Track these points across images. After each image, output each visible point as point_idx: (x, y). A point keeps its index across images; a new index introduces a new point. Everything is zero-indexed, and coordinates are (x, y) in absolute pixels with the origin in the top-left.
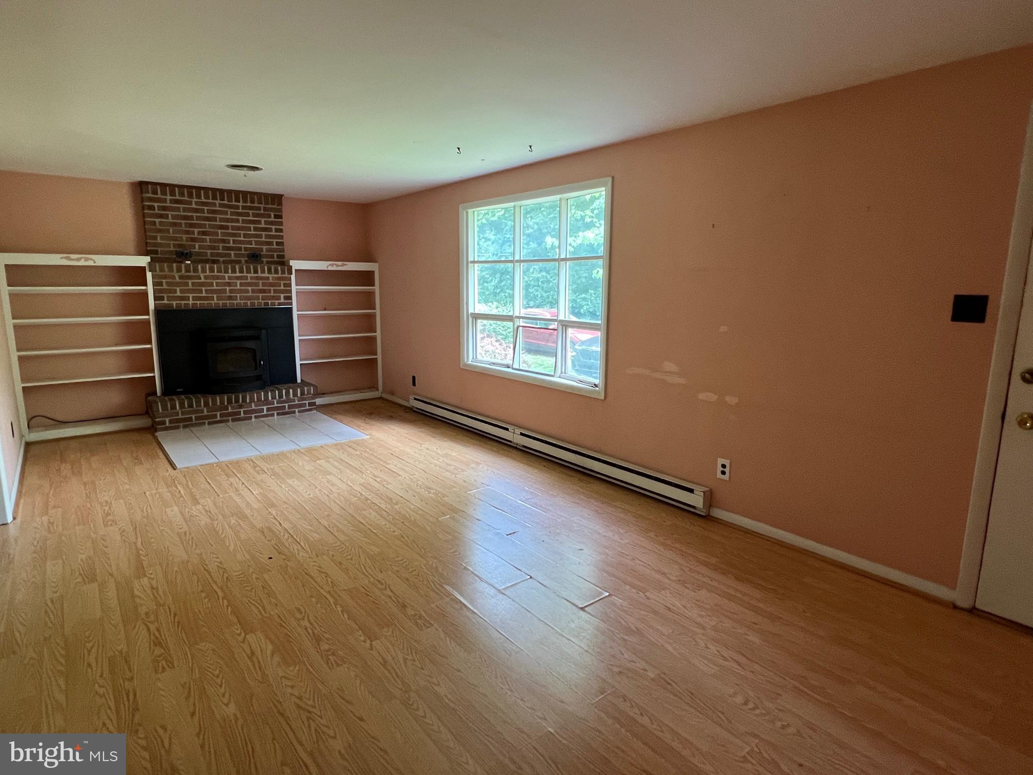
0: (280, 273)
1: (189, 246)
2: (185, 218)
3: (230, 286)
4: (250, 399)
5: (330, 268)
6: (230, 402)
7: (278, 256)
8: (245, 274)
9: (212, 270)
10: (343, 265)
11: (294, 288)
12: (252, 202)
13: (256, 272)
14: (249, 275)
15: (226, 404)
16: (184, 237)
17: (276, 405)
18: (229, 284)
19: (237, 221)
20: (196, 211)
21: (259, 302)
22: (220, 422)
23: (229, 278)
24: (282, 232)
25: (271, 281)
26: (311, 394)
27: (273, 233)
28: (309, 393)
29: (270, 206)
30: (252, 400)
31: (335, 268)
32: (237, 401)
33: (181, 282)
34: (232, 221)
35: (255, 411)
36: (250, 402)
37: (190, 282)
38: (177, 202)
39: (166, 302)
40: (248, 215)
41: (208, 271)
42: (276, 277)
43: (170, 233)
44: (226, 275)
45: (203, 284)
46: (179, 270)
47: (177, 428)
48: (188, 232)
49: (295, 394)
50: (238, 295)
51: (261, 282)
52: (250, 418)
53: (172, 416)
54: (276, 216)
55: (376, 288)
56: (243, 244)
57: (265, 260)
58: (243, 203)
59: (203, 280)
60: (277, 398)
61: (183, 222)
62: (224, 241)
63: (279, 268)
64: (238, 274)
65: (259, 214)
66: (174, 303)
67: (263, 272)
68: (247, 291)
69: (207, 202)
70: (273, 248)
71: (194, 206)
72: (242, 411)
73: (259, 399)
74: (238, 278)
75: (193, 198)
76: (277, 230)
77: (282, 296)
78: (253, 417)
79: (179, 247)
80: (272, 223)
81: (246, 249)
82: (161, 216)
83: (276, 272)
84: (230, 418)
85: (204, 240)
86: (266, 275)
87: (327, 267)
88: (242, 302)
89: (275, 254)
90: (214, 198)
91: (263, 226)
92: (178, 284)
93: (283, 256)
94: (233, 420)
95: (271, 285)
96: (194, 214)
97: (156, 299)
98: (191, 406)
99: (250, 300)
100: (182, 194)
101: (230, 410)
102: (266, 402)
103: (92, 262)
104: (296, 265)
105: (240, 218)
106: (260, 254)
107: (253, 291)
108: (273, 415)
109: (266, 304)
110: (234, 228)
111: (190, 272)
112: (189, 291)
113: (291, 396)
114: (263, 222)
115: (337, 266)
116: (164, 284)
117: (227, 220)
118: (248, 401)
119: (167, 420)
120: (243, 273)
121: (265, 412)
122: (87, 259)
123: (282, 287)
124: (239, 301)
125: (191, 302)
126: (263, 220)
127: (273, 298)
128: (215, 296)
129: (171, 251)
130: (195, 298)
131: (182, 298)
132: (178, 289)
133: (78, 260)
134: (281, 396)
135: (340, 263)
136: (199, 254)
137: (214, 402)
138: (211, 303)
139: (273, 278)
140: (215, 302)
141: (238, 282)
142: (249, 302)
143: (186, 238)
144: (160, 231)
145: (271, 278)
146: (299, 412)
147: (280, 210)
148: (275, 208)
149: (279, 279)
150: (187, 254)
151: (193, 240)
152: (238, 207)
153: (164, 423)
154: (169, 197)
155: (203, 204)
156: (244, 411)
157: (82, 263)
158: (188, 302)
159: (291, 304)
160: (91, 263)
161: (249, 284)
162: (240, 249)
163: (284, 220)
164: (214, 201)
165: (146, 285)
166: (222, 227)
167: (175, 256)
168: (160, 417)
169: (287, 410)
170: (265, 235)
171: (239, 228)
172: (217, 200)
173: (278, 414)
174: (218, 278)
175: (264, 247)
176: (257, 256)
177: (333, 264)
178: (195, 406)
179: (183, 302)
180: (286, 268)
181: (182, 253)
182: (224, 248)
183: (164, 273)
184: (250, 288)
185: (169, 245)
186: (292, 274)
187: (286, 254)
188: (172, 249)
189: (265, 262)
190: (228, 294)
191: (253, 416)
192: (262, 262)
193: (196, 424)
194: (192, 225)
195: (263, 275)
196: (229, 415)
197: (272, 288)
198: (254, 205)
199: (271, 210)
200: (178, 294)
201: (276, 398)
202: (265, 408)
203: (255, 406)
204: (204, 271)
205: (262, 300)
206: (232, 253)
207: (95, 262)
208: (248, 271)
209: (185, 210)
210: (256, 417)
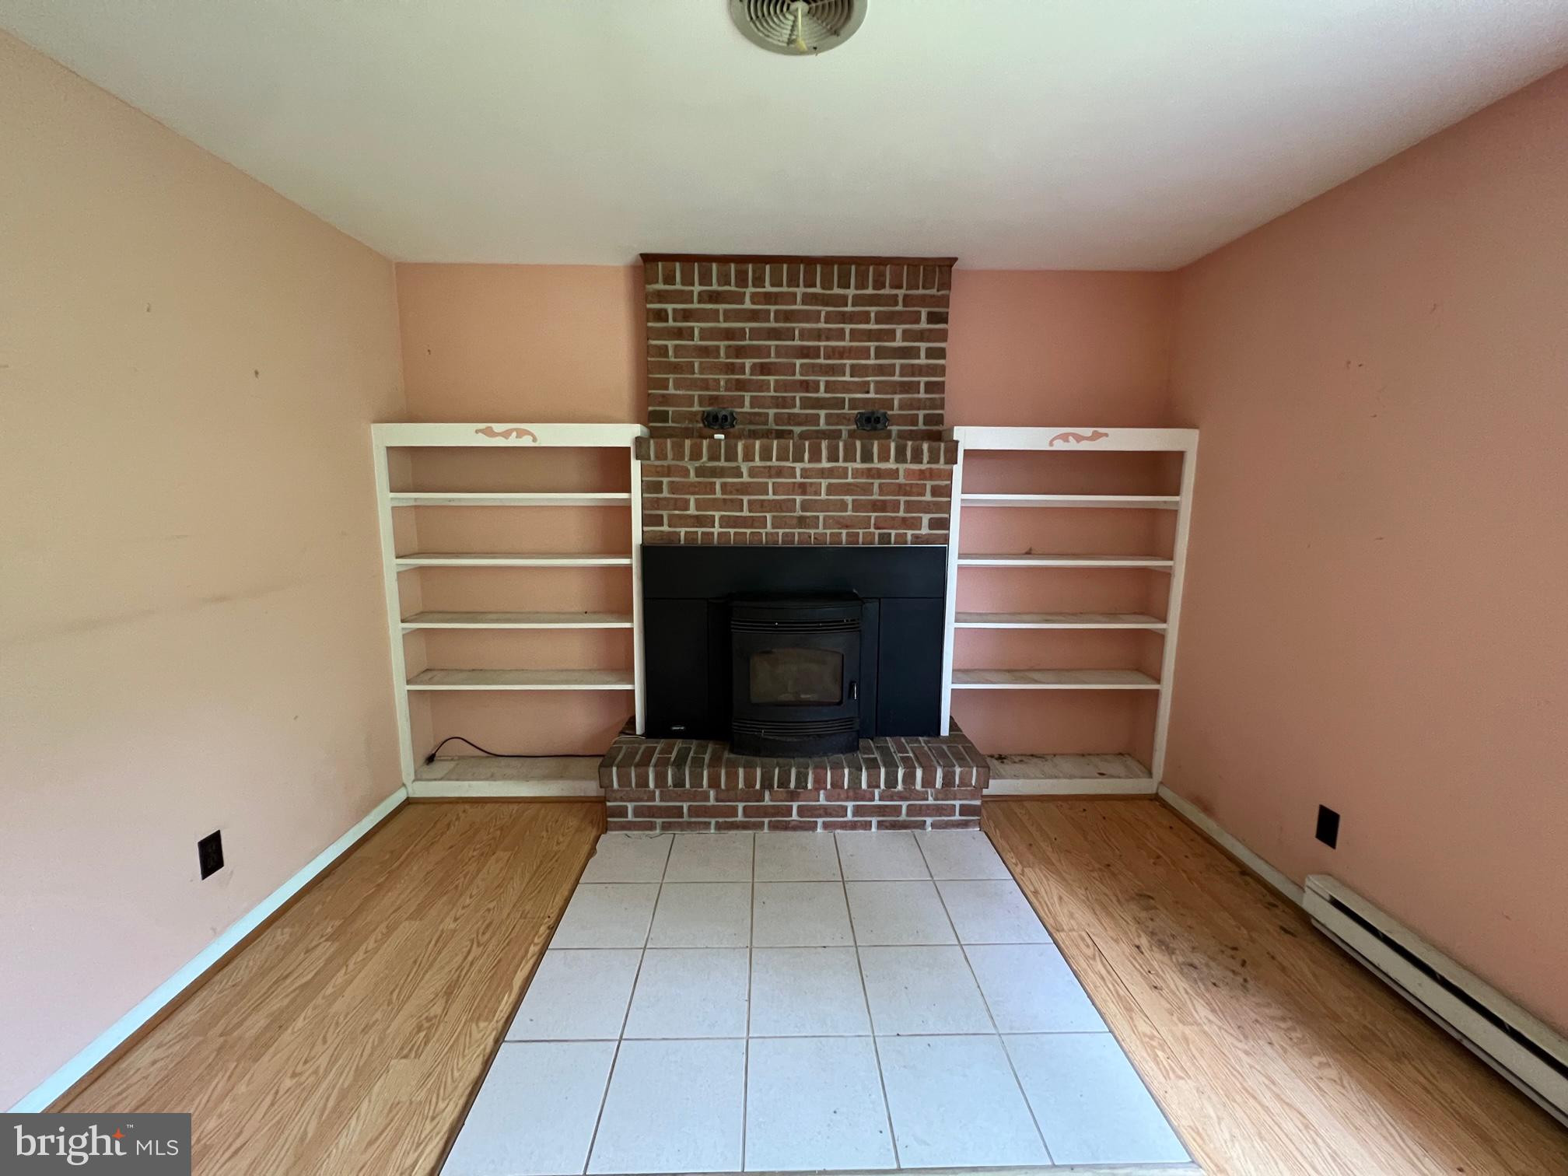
0: (926, 458)
1: (732, 399)
2: (729, 334)
3: (804, 493)
4: (816, 781)
5: (1060, 446)
6: (767, 784)
7: (928, 419)
8: (841, 464)
9: (766, 455)
10: (1095, 437)
11: (957, 497)
12: (879, 284)
13: (867, 457)
14: (850, 465)
15: (758, 786)
16: (722, 378)
17: (877, 802)
18: (803, 488)
19: (840, 335)
20: (754, 316)
21: (869, 535)
22: (744, 826)
23: (805, 473)
24: (944, 357)
25: (901, 480)
26: (971, 785)
27: (922, 361)
28: (964, 782)
29: (921, 291)
30: (820, 783)
31: (1072, 445)
32: (784, 782)
33: (700, 483)
34: (829, 335)
35: (826, 811)
36: (817, 789)
37: (718, 482)
38: (714, 297)
39: (665, 528)
40: (865, 318)
41: (757, 458)
42: (914, 471)
43: (694, 373)
44: (798, 466)
45: (745, 489)
46: (696, 455)
47: (651, 827)
48: (731, 368)
49: (928, 782)
50: (821, 515)
51: (877, 482)
52: (813, 827)
53: (641, 800)
54: (933, 318)
55: (1185, 501)
56: (849, 391)
57: (894, 429)
58: (857, 288)
59: (746, 478)
60: (882, 786)
61: (722, 344)
62: (806, 386)
63: (925, 446)
64: (825, 464)
65: (893, 313)
66: (683, 531)
67: (885, 457)
68: (843, 506)
69: (777, 294)
70: (919, 400)
71: (748, 305)
72: (795, 805)
73: (837, 784)
74: (823, 473)
75: (747, 286)
76: (931, 353)
77: (926, 518)
78: (819, 825)
79: (710, 405)
80: (921, 336)
81: (854, 404)
82: (679, 334)
83: (917, 457)
84: (766, 820)
85: (763, 386)
86: (891, 465)
87: (1051, 443)
88: (828, 532)
89: (921, 413)
90: (793, 281)
91: (898, 343)
92: (692, 489)
93: (939, 420)
94: (774, 827)
95: (902, 490)
96: (748, 325)
97: (646, 521)
98: (679, 783)
99: (847, 527)
100: (724, 279)
101: (767, 801)
102: (855, 792)
103: (530, 438)
104: (969, 437)
105: (848, 327)
106: (885, 414)
107: (857, 506)
108: (867, 826)
109: (884, 538)
110: (832, 353)
111: (719, 460)
112: (715, 505)
113: (918, 786)
114: (899, 334)
115: (1079, 438)
116: (665, 487)
117: (818, 335)
118: (810, 786)
119: (630, 806)
120: (837, 460)
121: (850, 816)
122: (521, 433)
123: (928, 497)
124: (821, 530)
125: (716, 530)
126: (899, 329)
127: (906, 523)
128: (769, 516)
129: (695, 414)
130: (726, 522)
131: (699, 521)
132: (692, 499)
133: (506, 434)
134: (891, 782)
135: (1087, 431)
136: (751, 418)
137: (732, 777)
138: (761, 534)
139: (908, 472)
140: (770, 532)
141: (824, 483)
142: (844, 532)
143: (727, 381)
144: (675, 368)
145: (901, 473)
146: (933, 826)
147: (945, 301)
148: (933, 296)
149: (922, 474)
150: (725, 418)
151: (741, 385)
152: (842, 301)
153: (622, 812)
154: (697, 288)
155: (769, 298)
156: (799, 807)
157: (513, 442)
158: (712, 530)
159: (946, 539)
160: (526, 442)
161: (848, 489)
162: (840, 403)
163: (950, 326)
164: (792, 290)
165: (628, 490)
166: (804, 353)
167: (701, 425)
168: (615, 800)
169: (903, 817)
170: (902, 366)
171: (842, 353)
172: (798, 286)
173: (880, 825)
174: (779, 472)
175: (897, 398)
176: (877, 420)
177: (1068, 435)
178: (688, 786)
179: (700, 530)
180: (942, 445)
181: (716, 418)
182: (806, 403)
183: (665, 463)
184: (849, 499)
185: (689, 401)
186: (956, 462)
187: (947, 413)
188: (696, 408)
189: (894, 434)
190: (799, 513)
191: (820, 821)
192: (889, 436)
193: (689, 823)
194: (740, 352)
195: (883, 466)
196: (765, 812)
197: (903, 499)
198: (882, 292)
199: (923, 301)
200: (692, 511)
201: (878, 787)
202: (850, 805)
203: (828, 799)
204: (748, 457)
205: (877, 528)
206: (822, 413)
207: (535, 440)
208: (850, 457)
209: (729, 316)
210: (826, 826)
